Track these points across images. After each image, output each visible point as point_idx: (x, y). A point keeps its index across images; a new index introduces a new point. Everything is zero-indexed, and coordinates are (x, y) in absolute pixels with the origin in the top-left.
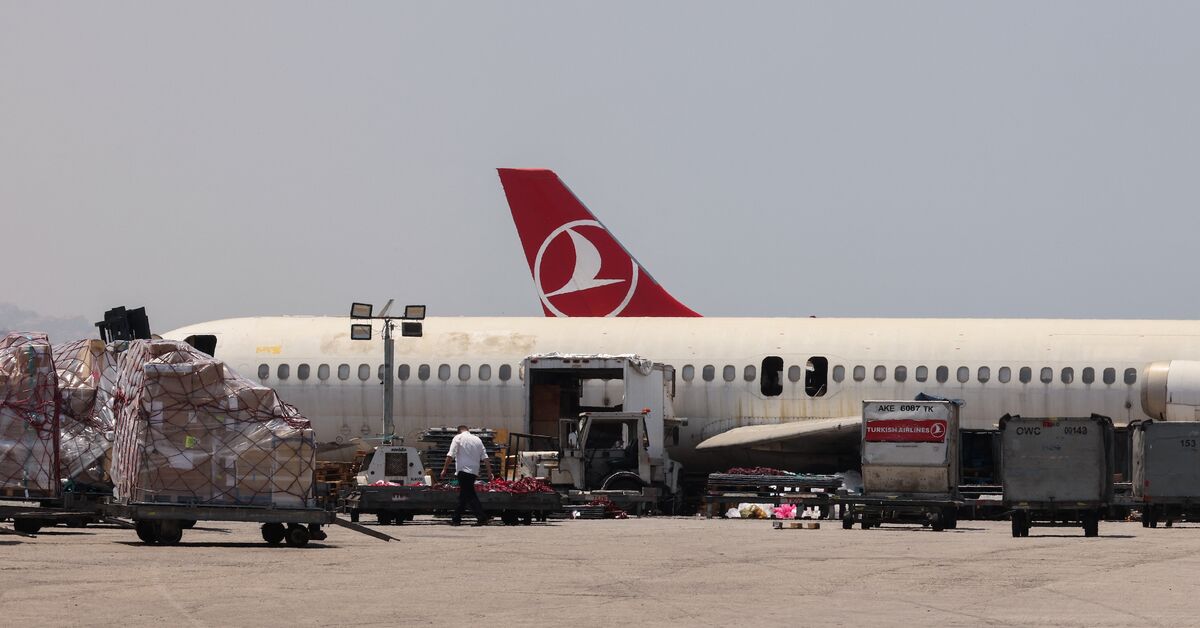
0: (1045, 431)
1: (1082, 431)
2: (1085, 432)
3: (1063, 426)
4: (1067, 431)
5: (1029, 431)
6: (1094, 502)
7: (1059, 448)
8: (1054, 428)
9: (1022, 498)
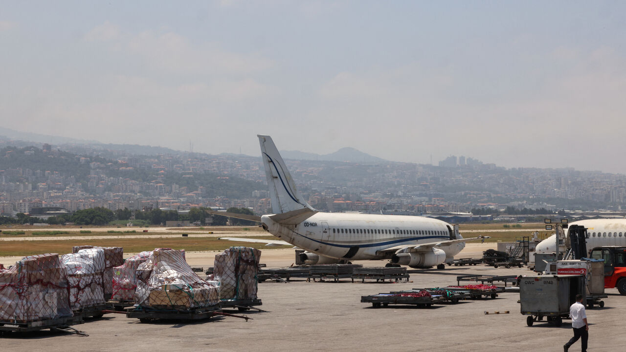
0: (536, 282)
1: (550, 283)
2: (552, 283)
3: (543, 280)
4: (545, 283)
5: (530, 283)
6: (557, 313)
7: (541, 290)
8: (540, 281)
9: (528, 310)
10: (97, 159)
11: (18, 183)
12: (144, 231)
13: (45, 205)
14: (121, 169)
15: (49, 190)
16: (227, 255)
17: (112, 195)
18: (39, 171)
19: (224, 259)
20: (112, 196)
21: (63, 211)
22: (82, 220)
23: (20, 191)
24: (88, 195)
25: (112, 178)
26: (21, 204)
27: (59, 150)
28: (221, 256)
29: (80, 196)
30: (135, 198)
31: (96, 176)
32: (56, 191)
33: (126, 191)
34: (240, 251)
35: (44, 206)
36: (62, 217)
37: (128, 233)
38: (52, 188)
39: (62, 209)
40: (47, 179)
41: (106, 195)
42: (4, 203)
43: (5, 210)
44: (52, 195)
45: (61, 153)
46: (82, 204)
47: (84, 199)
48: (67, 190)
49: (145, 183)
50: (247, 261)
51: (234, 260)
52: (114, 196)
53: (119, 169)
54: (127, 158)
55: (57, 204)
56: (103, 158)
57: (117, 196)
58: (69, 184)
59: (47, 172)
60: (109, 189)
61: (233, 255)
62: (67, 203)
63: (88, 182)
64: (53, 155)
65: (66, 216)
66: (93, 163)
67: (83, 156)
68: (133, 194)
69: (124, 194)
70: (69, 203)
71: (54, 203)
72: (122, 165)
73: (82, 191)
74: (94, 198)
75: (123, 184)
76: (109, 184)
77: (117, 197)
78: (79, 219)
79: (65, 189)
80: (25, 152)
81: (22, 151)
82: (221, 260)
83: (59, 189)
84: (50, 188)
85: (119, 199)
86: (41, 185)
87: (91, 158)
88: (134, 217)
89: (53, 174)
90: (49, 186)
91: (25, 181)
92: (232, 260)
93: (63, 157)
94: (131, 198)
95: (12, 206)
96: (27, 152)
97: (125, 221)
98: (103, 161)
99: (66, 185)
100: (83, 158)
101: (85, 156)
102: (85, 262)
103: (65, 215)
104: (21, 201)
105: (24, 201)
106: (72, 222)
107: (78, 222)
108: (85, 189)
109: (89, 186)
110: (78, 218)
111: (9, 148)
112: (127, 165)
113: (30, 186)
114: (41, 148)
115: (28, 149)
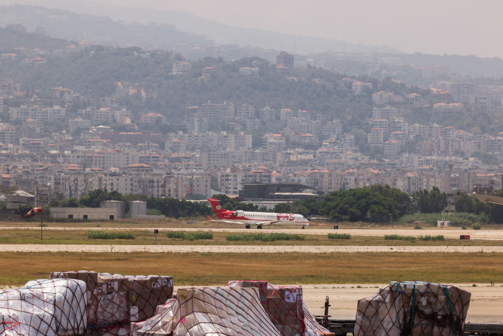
10: (388, 85)
11: (225, 133)
12: (462, 237)
13: (277, 179)
14: (436, 105)
15: (286, 149)
16: (384, 302)
17: (416, 159)
18: (267, 108)
19: (377, 311)
20: (416, 163)
21: (308, 193)
22: (344, 212)
23: (228, 150)
24: (366, 159)
25: (417, 125)
26: (227, 176)
27: (309, 66)
28: (370, 303)
29: (351, 162)
30: (463, 168)
31: (385, 120)
32: (300, 150)
33: (445, 153)
34: (414, 293)
35: (274, 181)
36: (304, 205)
37: (427, 240)
38: (295, 145)
39: (310, 188)
40: (285, 126)
41: (404, 159)
42: (192, 174)
43: (195, 188)
44: (293, 158)
45: (314, 72)
46: (353, 178)
47: (358, 168)
48: (323, 149)
49: (486, 135)
50: (432, 317)
51: (398, 313)
52: (421, 163)
53: (432, 107)
54: (449, 83)
55: (301, 178)
56: (399, 82)
57: (428, 162)
58: (329, 136)
59: (284, 111)
60: (410, 147)
61: (397, 300)
62: (322, 176)
63: (367, 133)
64: (297, 76)
65: (312, 203)
66: (379, 93)
67: (359, 79)
68: (461, 159)
69: (441, 158)
70: (326, 176)
71: (295, 175)
72: (439, 97)
73: (355, 151)
74: (378, 166)
75: (441, 138)
76: (412, 137)
77: (429, 164)
78: (338, 209)
79: (320, 146)
80: (241, 69)
81: (234, 68)
82: (371, 311)
83: (308, 147)
84: (291, 144)
85: (431, 169)
86: (272, 138)
87: (375, 82)
88: (453, 208)
89: (296, 115)
90: (287, 140)
91: (238, 128)
92: (393, 313)
93: (317, 80)
94: (455, 167)
95: (209, 180)
96: (245, 70)
97: (434, 215)
98: (398, 89)
99: (322, 139)
100: (359, 83)
101: (363, 79)
102: (30, 310)
103: (311, 201)
104: (228, 170)
105: (234, 170)
106: (322, 214)
107: (336, 215)
108: (362, 146)
109: (369, 140)
110: (335, 208)
111: (208, 60)
112: (449, 98)
113: (249, 140)
114: (273, 60)
115: (247, 62)
